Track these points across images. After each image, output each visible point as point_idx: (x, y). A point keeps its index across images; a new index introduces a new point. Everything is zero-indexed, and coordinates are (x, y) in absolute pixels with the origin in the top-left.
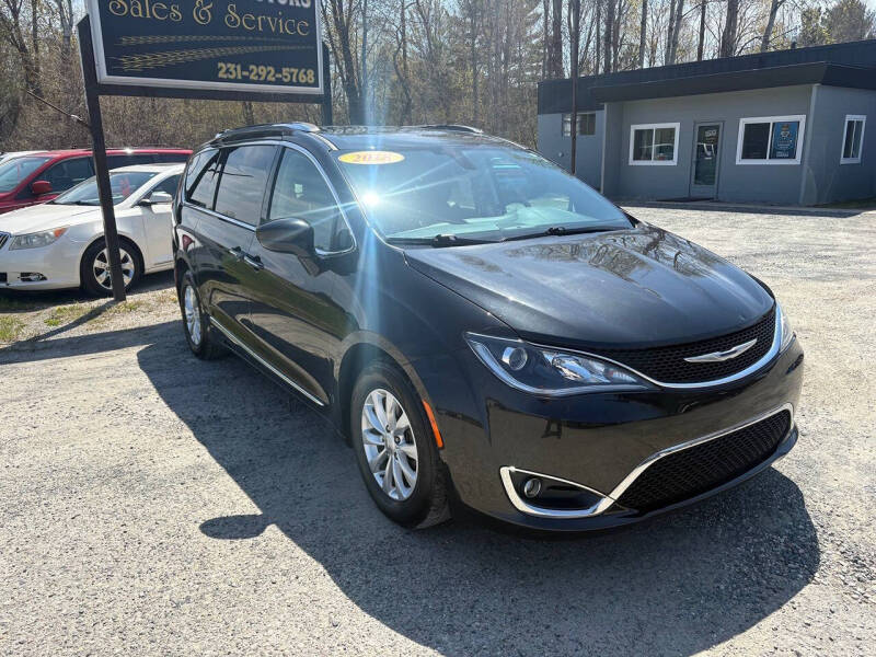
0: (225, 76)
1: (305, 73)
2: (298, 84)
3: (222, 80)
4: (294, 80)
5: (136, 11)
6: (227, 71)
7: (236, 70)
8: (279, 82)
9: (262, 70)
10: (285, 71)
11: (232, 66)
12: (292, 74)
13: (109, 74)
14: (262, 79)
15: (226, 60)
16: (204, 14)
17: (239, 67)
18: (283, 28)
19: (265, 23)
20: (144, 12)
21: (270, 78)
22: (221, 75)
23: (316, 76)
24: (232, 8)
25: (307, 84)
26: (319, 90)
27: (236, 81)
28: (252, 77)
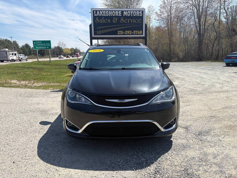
0: (119, 34)
1: (140, 32)
2: (138, 34)
3: (119, 35)
4: (136, 34)
5: (101, 22)
6: (120, 33)
7: (122, 32)
8: (133, 34)
9: (128, 32)
10: (134, 31)
11: (121, 31)
12: (136, 32)
13: (94, 35)
14: (128, 34)
15: (119, 30)
16: (116, 20)
17: (123, 32)
18: (134, 21)
19: (130, 21)
20: (102, 22)
21: (130, 33)
22: (118, 33)
23: (142, 32)
24: (122, 18)
25: (140, 34)
26: (144, 35)
27: (122, 35)
28: (126, 33)
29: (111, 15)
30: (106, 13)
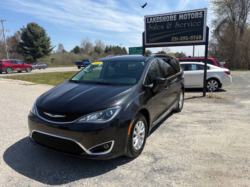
0: (173, 40)
1: (198, 37)
2: (196, 40)
3: (173, 41)
4: (194, 39)
5: (153, 28)
6: (174, 39)
8: (189, 40)
9: (184, 38)
10: (191, 37)
11: (175, 38)
12: (193, 37)
13: (147, 43)
14: (184, 39)
15: (173, 36)
16: (170, 26)
17: (177, 38)
18: (192, 25)
19: (187, 25)
20: (155, 29)
21: (186, 39)
22: (172, 40)
23: (202, 37)
25: (198, 40)
26: (204, 40)
27: (176, 41)
28: (181, 40)
29: (165, 21)
30: (159, 19)
